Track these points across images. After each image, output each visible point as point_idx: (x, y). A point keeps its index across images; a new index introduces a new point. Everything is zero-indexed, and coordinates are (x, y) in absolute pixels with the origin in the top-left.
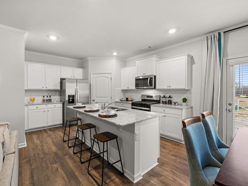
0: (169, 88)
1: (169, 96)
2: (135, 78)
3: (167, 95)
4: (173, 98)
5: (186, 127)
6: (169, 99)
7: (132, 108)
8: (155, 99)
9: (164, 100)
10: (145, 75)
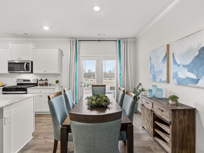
0: (45, 72)
1: (45, 79)
2: (8, 61)
3: (44, 79)
4: (49, 81)
5: (50, 100)
6: (46, 81)
7: (3, 94)
8: (33, 82)
9: (41, 82)
10: (21, 60)
